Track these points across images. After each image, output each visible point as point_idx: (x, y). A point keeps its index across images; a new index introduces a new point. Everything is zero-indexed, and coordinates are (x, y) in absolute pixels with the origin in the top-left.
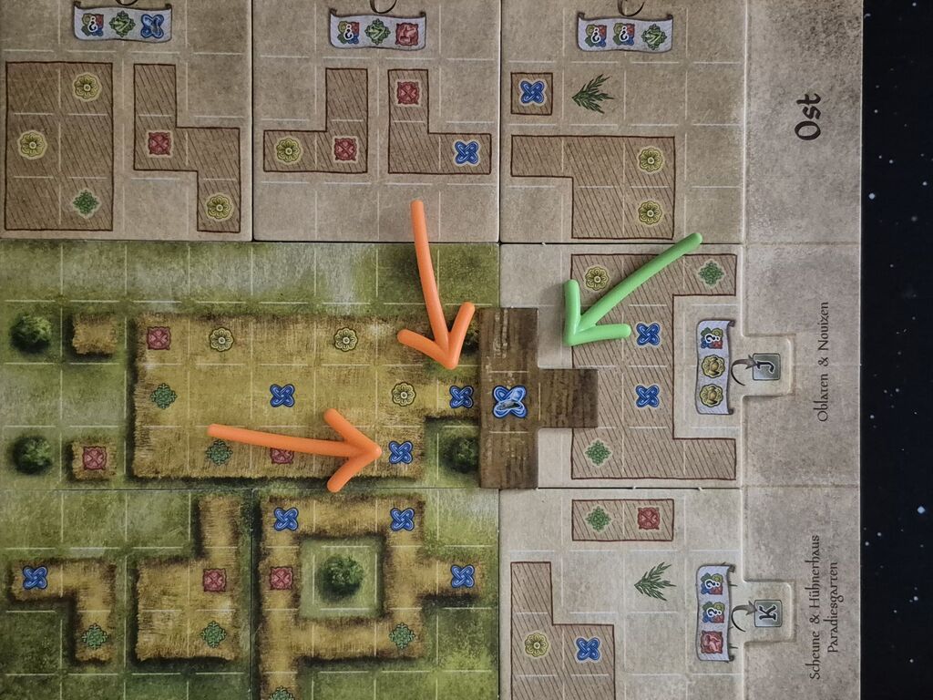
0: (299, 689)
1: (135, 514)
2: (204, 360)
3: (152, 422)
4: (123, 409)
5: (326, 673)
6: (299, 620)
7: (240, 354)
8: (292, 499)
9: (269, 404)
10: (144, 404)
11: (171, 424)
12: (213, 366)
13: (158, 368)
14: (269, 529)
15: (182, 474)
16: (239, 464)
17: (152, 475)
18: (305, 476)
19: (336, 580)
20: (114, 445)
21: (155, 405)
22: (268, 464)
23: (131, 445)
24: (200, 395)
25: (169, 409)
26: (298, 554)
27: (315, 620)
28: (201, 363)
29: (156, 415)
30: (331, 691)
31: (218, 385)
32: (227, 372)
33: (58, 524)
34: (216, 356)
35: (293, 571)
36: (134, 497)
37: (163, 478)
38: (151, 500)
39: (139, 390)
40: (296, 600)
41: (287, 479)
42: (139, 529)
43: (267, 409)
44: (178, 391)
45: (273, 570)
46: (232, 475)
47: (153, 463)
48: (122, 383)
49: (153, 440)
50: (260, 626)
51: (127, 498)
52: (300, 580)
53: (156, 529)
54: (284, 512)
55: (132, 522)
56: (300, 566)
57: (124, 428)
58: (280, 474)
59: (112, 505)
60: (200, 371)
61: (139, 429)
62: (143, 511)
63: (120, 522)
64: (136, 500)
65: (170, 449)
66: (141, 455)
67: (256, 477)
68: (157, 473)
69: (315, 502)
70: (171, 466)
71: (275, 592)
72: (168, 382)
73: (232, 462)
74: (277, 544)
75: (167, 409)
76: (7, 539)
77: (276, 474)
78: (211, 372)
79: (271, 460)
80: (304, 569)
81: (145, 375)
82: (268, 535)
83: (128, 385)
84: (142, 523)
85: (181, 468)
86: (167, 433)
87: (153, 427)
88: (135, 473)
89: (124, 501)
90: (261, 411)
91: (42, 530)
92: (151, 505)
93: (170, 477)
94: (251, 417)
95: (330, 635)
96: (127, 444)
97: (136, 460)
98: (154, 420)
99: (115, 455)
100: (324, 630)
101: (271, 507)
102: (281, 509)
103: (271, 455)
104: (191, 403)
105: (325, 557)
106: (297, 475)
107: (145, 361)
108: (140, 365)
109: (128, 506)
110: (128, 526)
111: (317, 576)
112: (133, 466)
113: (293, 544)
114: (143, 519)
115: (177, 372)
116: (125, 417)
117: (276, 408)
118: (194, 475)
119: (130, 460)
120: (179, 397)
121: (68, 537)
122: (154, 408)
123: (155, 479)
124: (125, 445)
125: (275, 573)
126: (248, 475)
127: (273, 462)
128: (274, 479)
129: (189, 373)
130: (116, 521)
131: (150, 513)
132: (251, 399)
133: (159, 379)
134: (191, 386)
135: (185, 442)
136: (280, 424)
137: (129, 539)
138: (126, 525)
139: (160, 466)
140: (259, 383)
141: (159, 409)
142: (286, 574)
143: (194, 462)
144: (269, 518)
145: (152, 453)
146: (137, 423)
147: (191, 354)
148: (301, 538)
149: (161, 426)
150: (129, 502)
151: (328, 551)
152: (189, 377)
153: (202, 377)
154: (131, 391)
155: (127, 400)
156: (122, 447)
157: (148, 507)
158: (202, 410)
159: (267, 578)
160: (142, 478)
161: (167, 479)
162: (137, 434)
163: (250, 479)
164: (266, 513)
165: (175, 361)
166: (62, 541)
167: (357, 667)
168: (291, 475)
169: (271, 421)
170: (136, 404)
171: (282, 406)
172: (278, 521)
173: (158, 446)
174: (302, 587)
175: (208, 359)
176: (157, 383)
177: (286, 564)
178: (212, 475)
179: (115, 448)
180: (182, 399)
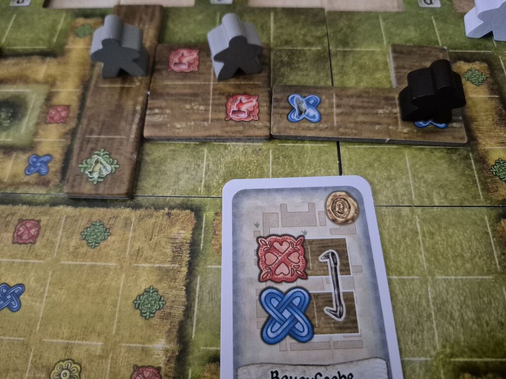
0: (66, 37)
1: (194, 173)
2: (92, 349)
3: (168, 270)
4: (201, 287)
5: (42, 47)
6: (51, 82)
7: (46, 355)
8: (27, 184)
9: (27, 287)
10: (175, 293)
11: (144, 268)
12: (83, 339)
13: (150, 340)
14: (58, 156)
15: (141, 212)
16: (76, 220)
17: (174, 211)
18: (10, 206)
19: (7, 113)
20: (214, 245)
21: (160, 292)
22: (44, 220)
23: (194, 245)
24: (104, 301)
25: (144, 286)
26: (36, 134)
27: (37, 82)
28: (96, 345)
29: (160, 280)
30: (42, 36)
31: (80, 316)
32: (66, 331)
33: (274, 167)
34: (76, 354)
35: (45, 119)
36: (194, 190)
37: (163, 208)
38: (176, 187)
39: (178, 312)
40: (49, 97)
41: (30, 203)
42: (192, 160)
43: (31, 283)
44: (130, 308)
45: (64, 121)
46: (86, 210)
47: (172, 224)
48: (198, 322)
49: (169, 250)
50: (87, 78)
51: (201, 189)
52: (42, 112)
53: (173, 159)
54: (38, 171)
55: (199, 166)
56: (37, 124)
57: (202, 263)
58: (35, 209)
59: (218, 182)
60: (99, 335)
61: (184, 263)
62: (185, 177)
63: (211, 166)
64: (192, 186)
65: (151, 239)
66: (183, 233)
67: (62, 207)
68: (169, 214)
69: (5, 180)
70: (153, 220)
71: (67, 103)
72: (141, 321)
73: (83, 223)
74: (54, 143)
75: (147, 287)
76: (327, 153)
77: (39, 209)
78: (87, 332)
79: (42, 224)
80: (34, 121)
81: (170, 331)
82: (60, 151)
83: (191, 318)
84: (188, 165)
85: (141, 219)
86: (152, 257)
87: (167, 265)
88: (193, 214)
89: (205, 186)
90: (37, 280)
91: (292, 161)
92: (176, 183)
93: (156, 209)
94: (50, 273)
95: (28, 73)
96: (199, 245)
97: (191, 227)
98: (165, 274)
99: (215, 234)
100: (32, 76)
101: (50, 176)
102: (40, 175)
103: (40, 228)
104: (118, 294)
105: (12, 132)
106: (17, 207)
107: (167, 351)
108: (174, 346)
109: (201, 181)
110: (203, 162)
111: (24, 116)
112: (195, 222)
113: (39, 142)
114: (187, 169)
115: (128, 334)
116: (199, 278)
117: (20, 282)
118: (128, 210)
119: (197, 228)
120: (130, 302)
121: (265, 153)
122: (162, 288)
123: (171, 208)
124: (202, 245)
125: (63, 118)
126: (70, 210)
127: (39, 221)
128: (42, 204)
129: (114, 332)
130: (215, 168)
131: (178, 174)
132: (46, 295)
133: (150, 326)
134: (114, 315)
135: (132, 246)
136: (21, 264)
137: (202, 151)
138: (205, 164)
139: (165, 221)
140: (33, 315)
141: (158, 286)
142: (52, 118)
143: (126, 224)
144: (55, 166)
145: (172, 235)
146: (185, 270)
147: (107, 357)
148: (29, 147)
149: (157, 265)
150: (200, 186)
151: (7, 136)
152: (115, 326)
153: (98, 327)
154: (188, 310)
155: (194, 300)
156: (205, 242)
157: (181, 180)
158: (106, 283)
159: (71, 115)
160: (187, 208)
161: (157, 208)
162: (186, 257)
163: (68, 205)
164: (56, 171)
165: (130, 349)
166: (271, 151)
167: (14, 50)
168: (25, 207)
169: (29, 267)
170: (184, 293)
171: (12, 284)
172: (46, 163)
173: (163, 244)
174: (41, 107)
175: (87, 350)
176: (155, 321)
177: (50, 126)
178: (109, 210)
179: (213, 242)
180: (127, 299)
